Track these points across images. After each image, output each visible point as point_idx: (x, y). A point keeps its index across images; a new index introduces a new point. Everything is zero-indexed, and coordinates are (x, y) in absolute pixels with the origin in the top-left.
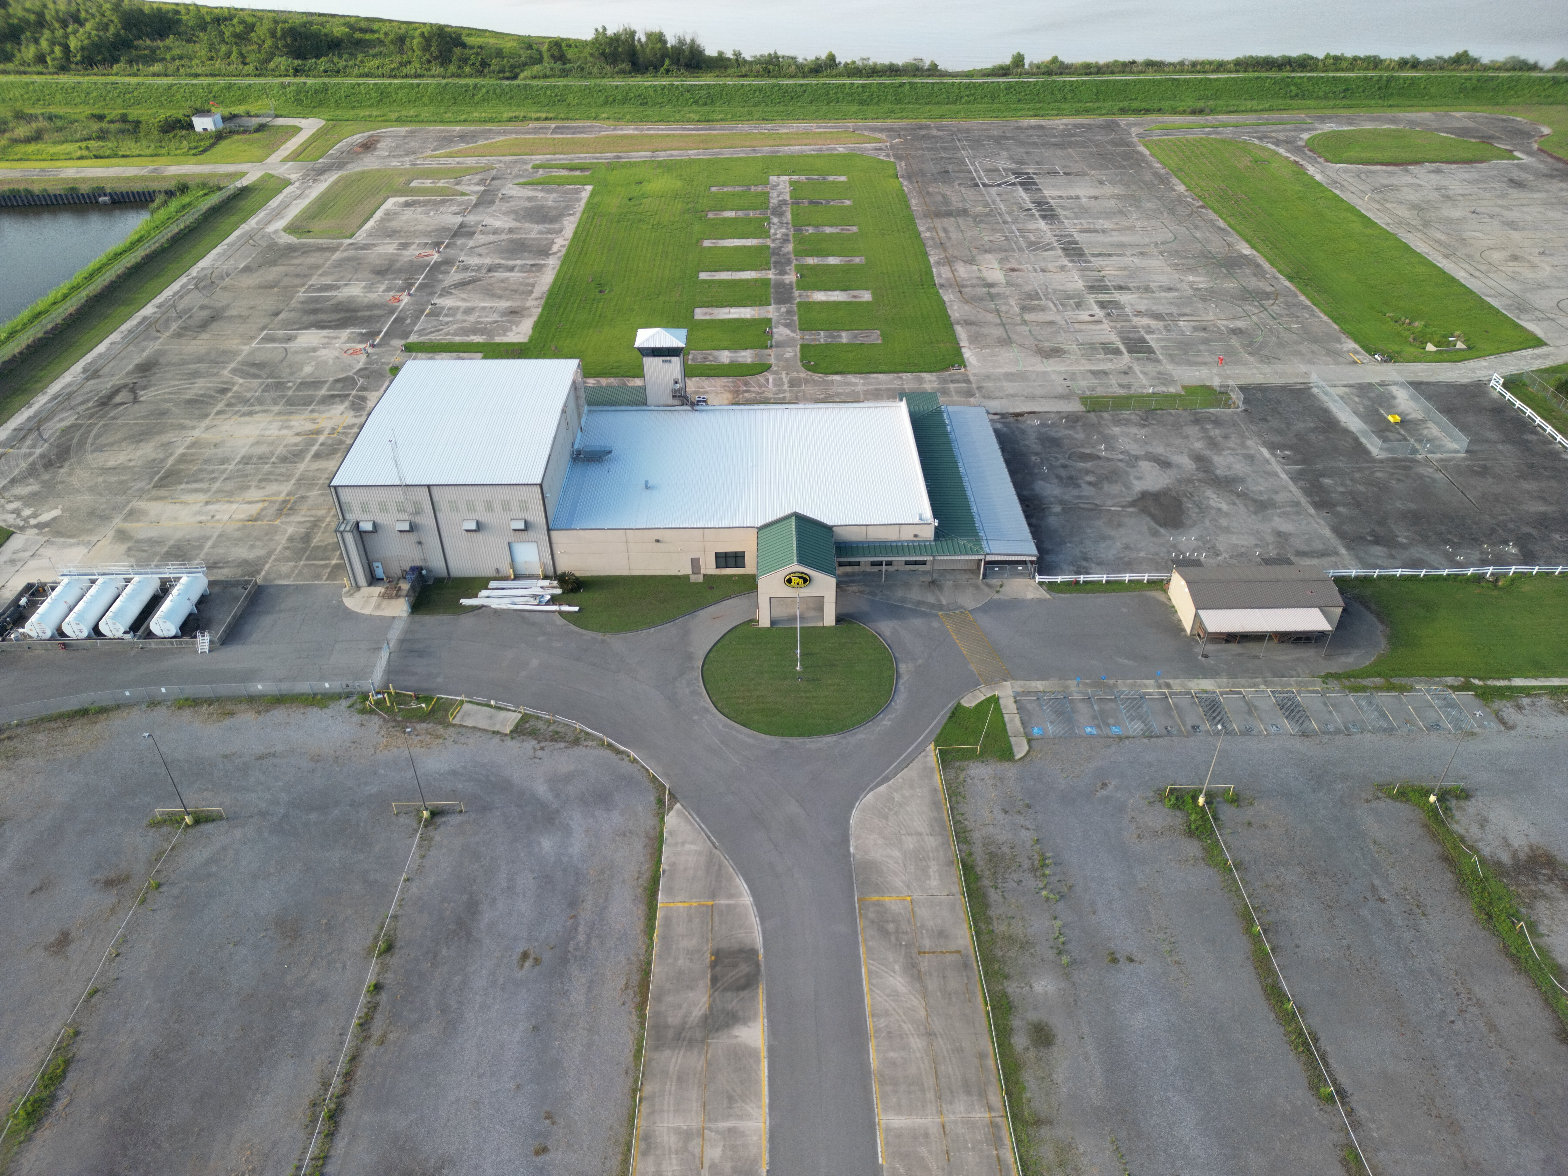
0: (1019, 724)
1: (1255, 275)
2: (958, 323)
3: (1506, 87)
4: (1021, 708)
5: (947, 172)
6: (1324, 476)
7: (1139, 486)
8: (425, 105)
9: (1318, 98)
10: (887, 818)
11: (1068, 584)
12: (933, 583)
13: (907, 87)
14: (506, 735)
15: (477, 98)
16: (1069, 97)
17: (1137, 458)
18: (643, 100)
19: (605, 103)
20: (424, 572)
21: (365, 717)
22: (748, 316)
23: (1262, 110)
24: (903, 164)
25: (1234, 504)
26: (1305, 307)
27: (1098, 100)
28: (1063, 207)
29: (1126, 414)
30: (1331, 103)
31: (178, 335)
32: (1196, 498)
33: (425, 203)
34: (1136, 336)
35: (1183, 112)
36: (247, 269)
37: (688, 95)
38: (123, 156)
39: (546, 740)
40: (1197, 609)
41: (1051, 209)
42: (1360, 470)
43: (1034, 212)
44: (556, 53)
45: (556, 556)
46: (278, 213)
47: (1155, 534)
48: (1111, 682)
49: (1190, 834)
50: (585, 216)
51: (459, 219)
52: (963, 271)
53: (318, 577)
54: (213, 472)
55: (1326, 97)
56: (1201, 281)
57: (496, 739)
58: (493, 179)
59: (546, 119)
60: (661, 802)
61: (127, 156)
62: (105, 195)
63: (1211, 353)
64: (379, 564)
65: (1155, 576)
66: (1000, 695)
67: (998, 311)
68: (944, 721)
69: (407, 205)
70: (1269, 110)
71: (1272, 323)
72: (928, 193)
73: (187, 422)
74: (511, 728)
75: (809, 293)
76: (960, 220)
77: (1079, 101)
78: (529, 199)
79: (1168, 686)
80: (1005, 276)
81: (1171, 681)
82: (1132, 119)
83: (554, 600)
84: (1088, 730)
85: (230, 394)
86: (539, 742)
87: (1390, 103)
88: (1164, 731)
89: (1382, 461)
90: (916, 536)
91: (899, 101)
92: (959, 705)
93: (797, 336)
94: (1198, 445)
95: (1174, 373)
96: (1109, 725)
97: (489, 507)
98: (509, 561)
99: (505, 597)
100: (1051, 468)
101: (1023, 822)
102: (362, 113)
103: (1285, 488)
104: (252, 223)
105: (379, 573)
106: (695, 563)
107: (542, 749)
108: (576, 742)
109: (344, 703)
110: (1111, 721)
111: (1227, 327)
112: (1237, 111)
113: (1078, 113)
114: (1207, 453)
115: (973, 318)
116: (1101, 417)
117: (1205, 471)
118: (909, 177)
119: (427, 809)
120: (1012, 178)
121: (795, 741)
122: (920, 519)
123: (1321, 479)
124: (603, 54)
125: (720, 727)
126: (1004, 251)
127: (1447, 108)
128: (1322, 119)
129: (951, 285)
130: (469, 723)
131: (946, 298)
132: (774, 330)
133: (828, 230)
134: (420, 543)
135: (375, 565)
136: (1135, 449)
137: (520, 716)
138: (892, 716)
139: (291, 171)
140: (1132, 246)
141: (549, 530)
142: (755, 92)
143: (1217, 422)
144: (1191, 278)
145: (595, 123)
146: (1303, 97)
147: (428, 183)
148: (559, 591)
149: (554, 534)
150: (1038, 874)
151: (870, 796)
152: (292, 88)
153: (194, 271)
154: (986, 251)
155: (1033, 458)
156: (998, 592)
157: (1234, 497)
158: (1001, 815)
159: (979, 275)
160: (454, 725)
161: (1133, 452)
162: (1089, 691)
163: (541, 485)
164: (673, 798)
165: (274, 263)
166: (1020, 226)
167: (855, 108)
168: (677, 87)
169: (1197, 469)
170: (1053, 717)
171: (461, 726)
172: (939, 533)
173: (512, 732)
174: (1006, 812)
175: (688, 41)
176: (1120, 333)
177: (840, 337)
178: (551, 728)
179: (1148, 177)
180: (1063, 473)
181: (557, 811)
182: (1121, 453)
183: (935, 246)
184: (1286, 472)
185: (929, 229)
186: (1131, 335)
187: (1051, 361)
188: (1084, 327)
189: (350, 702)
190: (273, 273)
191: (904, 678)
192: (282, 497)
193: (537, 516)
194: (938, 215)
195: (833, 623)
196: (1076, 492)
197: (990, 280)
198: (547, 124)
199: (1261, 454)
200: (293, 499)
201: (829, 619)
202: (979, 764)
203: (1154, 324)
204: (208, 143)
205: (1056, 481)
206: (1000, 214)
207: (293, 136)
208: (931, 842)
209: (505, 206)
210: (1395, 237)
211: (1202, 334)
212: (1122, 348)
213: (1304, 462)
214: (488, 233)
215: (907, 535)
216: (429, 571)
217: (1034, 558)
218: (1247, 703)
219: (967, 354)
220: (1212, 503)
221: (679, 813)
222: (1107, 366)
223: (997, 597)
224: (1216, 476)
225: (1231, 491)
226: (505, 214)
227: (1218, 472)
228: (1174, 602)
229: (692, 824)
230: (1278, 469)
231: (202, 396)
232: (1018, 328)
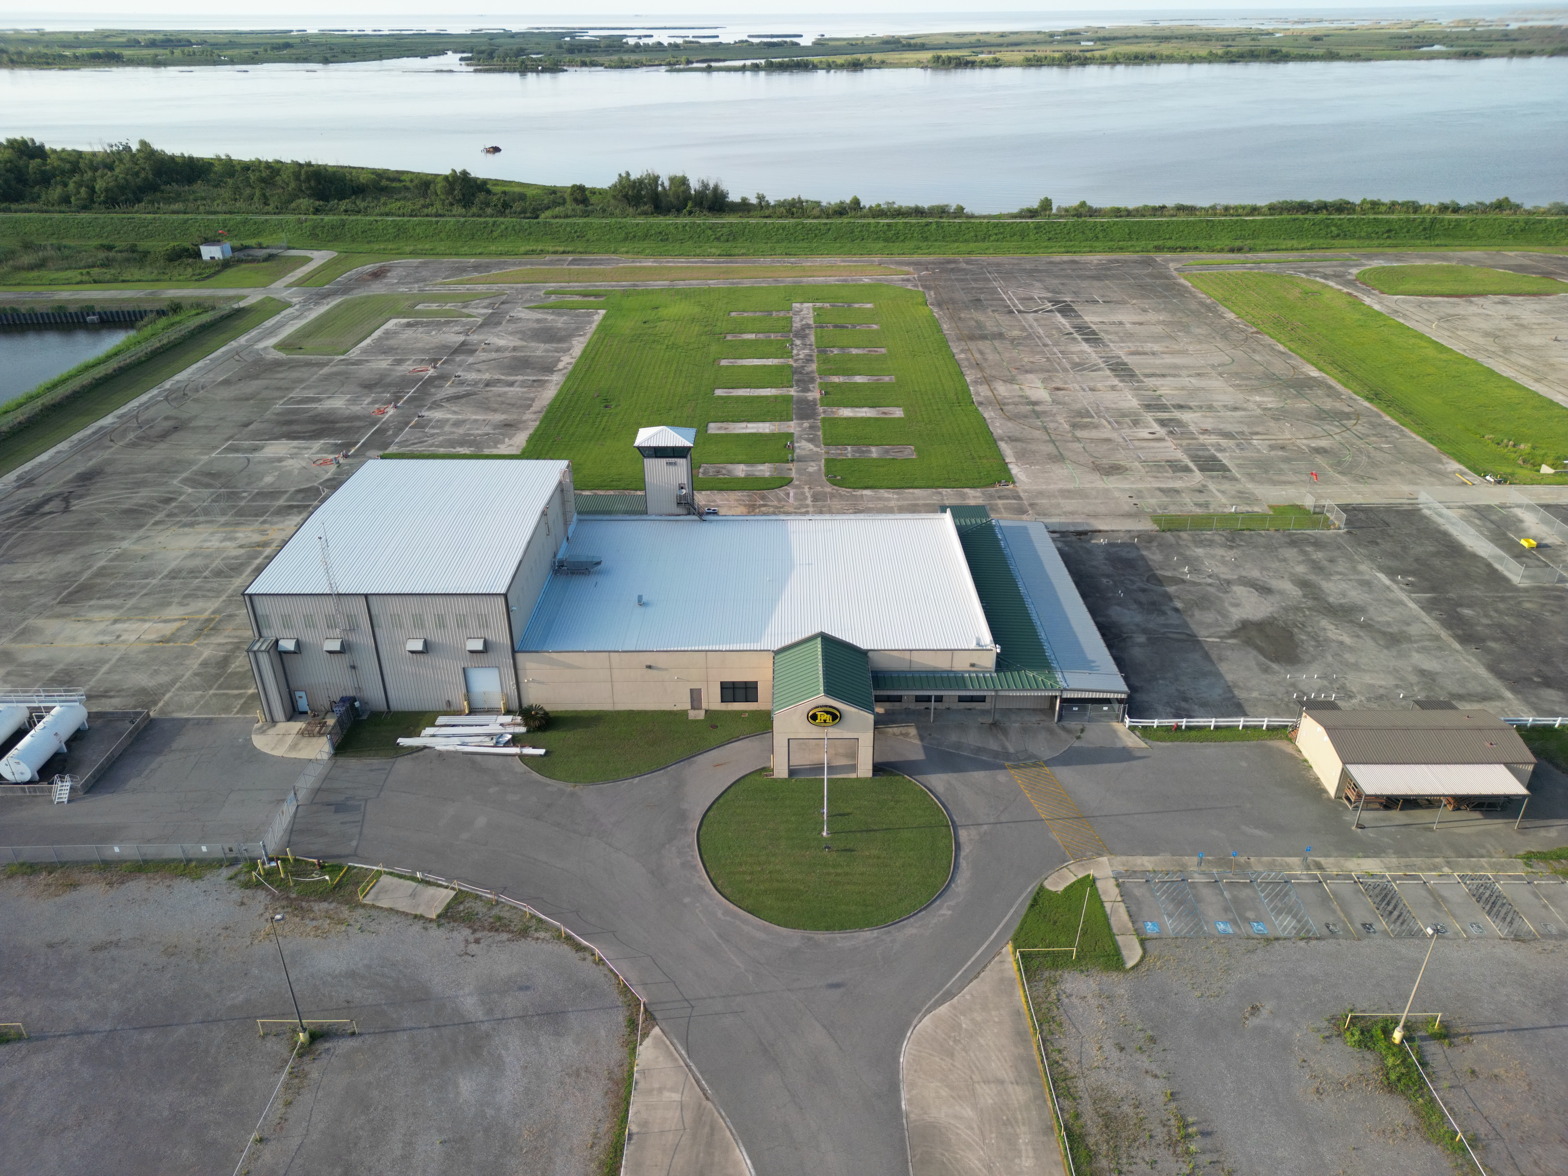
0: (1125, 917)
1: (1329, 396)
2: (1002, 439)
3: (1555, 229)
4: (1125, 894)
5: (979, 300)
6: (1461, 605)
7: (1237, 615)
8: (442, 240)
9: (1360, 238)
10: (952, 1055)
11: (1168, 729)
12: (995, 724)
13: (934, 226)
14: (431, 920)
15: (495, 234)
16: (1100, 236)
17: (1229, 582)
18: (664, 237)
19: (626, 239)
20: (357, 704)
21: (248, 892)
22: (767, 431)
23: (1303, 249)
24: (932, 293)
25: (1358, 636)
26: (1393, 428)
27: (1131, 239)
28: (1106, 332)
29: (1208, 534)
30: (1376, 242)
31: (133, 445)
32: (1310, 629)
33: (428, 324)
34: (1206, 453)
35: (1221, 250)
36: (227, 382)
37: (710, 232)
38: (123, 281)
39: (483, 928)
40: (1344, 763)
41: (1094, 333)
42: (1503, 599)
43: (1076, 335)
44: (579, 197)
45: (522, 686)
46: (272, 332)
47: (1266, 670)
48: (1242, 859)
49: (1391, 1087)
50: (596, 336)
51: (462, 338)
52: (1002, 389)
53: (227, 709)
54: (132, 586)
55: (1369, 237)
56: (1270, 401)
57: (417, 927)
58: (503, 303)
59: (564, 252)
60: (632, 1023)
61: (128, 281)
62: (94, 314)
63: (1295, 472)
64: (303, 694)
65: (1277, 721)
66: (1096, 875)
67: (1045, 429)
68: (1024, 912)
69: (409, 325)
70: (1311, 248)
71: (1358, 442)
72: (960, 318)
73: (118, 533)
74: (439, 911)
75: (834, 409)
76: (997, 343)
77: (1111, 240)
78: (538, 321)
79: (1319, 867)
80: (1050, 394)
81: (1322, 860)
82: (1169, 255)
83: (515, 740)
84: (1221, 927)
85: (174, 504)
86: (474, 931)
87: (1437, 242)
88: (1325, 931)
89: (1526, 590)
90: (973, 665)
91: (926, 239)
92: (1042, 888)
93: (822, 450)
94: (1301, 569)
95: (1256, 492)
96: (1248, 921)
97: (441, 623)
98: (464, 691)
99: (454, 735)
100: (1127, 592)
101: (1146, 1065)
102: (376, 246)
103: (1417, 619)
104: (243, 340)
105: (303, 704)
106: (695, 696)
107: (477, 941)
108: (524, 933)
109: (226, 873)
110: (1250, 915)
111: (1308, 446)
112: (1277, 250)
113: (1111, 250)
114: (1312, 577)
115: (1018, 434)
116: (1180, 537)
117: (1315, 599)
118: (939, 304)
119: (304, 1030)
120: (1049, 306)
121: (821, 936)
122: (978, 644)
123: (1459, 609)
124: (626, 196)
125: (720, 914)
126: (1047, 372)
127: (1497, 248)
128: (1369, 257)
129: (990, 403)
130: (384, 903)
131: (986, 415)
132: (796, 445)
133: (854, 351)
134: (353, 667)
135: (298, 694)
136: (1225, 573)
137: (453, 893)
138: (952, 903)
139: (295, 296)
140: (1187, 367)
141: (514, 652)
142: (778, 230)
143: (1318, 544)
144: (1258, 398)
145: (613, 256)
146: (1345, 237)
147: (434, 306)
148: (523, 729)
149: (520, 657)
150: (1179, 1150)
151: (926, 1020)
152: (308, 223)
153: (168, 385)
154: (1027, 372)
155: (1104, 580)
156: (1079, 738)
157: (1356, 629)
158: (1115, 1054)
159: (1021, 393)
160: (364, 906)
161: (1223, 576)
162: (1215, 871)
163: (505, 595)
164: (651, 1018)
165: (256, 377)
166: (1063, 348)
167: (881, 244)
168: (699, 225)
169: (1305, 596)
170: (1171, 907)
171: (374, 907)
172: (1002, 663)
173: (439, 916)
174: (1122, 1049)
175: (711, 186)
176: (1187, 450)
177: (870, 452)
178: (493, 912)
179: (1194, 306)
180: (1143, 598)
181: (488, 1035)
182: (1210, 576)
183: (971, 366)
184: (1414, 600)
185: (962, 351)
186: (1200, 453)
187: (1112, 478)
188: (1145, 444)
189: (232, 871)
190: (253, 386)
191: (965, 851)
192: (206, 615)
193: (500, 635)
194: (972, 338)
195: (870, 774)
196: (1161, 620)
197: (1033, 399)
198: (564, 256)
199: (1379, 580)
200: (218, 617)
201: (865, 770)
202: (1077, 975)
203: (1224, 442)
204: (212, 271)
205: (1135, 606)
206: (1039, 338)
207: (302, 265)
208: (1019, 1095)
209: (511, 327)
210: (1475, 362)
211: (1280, 453)
212: (1191, 465)
213: (1433, 589)
214: (491, 351)
215: (961, 664)
216: (364, 702)
217: (1123, 696)
218: (1431, 892)
219: (1015, 470)
220: (1330, 634)
221: (658, 1043)
222: (1178, 484)
223: (1077, 744)
224: (1329, 604)
225: (1351, 621)
226: (511, 334)
227: (1331, 600)
228: (1306, 754)
229: (676, 1060)
230: (1403, 597)
231: (142, 505)
232: (1070, 445)
